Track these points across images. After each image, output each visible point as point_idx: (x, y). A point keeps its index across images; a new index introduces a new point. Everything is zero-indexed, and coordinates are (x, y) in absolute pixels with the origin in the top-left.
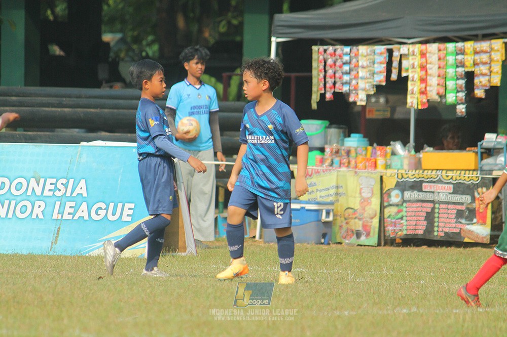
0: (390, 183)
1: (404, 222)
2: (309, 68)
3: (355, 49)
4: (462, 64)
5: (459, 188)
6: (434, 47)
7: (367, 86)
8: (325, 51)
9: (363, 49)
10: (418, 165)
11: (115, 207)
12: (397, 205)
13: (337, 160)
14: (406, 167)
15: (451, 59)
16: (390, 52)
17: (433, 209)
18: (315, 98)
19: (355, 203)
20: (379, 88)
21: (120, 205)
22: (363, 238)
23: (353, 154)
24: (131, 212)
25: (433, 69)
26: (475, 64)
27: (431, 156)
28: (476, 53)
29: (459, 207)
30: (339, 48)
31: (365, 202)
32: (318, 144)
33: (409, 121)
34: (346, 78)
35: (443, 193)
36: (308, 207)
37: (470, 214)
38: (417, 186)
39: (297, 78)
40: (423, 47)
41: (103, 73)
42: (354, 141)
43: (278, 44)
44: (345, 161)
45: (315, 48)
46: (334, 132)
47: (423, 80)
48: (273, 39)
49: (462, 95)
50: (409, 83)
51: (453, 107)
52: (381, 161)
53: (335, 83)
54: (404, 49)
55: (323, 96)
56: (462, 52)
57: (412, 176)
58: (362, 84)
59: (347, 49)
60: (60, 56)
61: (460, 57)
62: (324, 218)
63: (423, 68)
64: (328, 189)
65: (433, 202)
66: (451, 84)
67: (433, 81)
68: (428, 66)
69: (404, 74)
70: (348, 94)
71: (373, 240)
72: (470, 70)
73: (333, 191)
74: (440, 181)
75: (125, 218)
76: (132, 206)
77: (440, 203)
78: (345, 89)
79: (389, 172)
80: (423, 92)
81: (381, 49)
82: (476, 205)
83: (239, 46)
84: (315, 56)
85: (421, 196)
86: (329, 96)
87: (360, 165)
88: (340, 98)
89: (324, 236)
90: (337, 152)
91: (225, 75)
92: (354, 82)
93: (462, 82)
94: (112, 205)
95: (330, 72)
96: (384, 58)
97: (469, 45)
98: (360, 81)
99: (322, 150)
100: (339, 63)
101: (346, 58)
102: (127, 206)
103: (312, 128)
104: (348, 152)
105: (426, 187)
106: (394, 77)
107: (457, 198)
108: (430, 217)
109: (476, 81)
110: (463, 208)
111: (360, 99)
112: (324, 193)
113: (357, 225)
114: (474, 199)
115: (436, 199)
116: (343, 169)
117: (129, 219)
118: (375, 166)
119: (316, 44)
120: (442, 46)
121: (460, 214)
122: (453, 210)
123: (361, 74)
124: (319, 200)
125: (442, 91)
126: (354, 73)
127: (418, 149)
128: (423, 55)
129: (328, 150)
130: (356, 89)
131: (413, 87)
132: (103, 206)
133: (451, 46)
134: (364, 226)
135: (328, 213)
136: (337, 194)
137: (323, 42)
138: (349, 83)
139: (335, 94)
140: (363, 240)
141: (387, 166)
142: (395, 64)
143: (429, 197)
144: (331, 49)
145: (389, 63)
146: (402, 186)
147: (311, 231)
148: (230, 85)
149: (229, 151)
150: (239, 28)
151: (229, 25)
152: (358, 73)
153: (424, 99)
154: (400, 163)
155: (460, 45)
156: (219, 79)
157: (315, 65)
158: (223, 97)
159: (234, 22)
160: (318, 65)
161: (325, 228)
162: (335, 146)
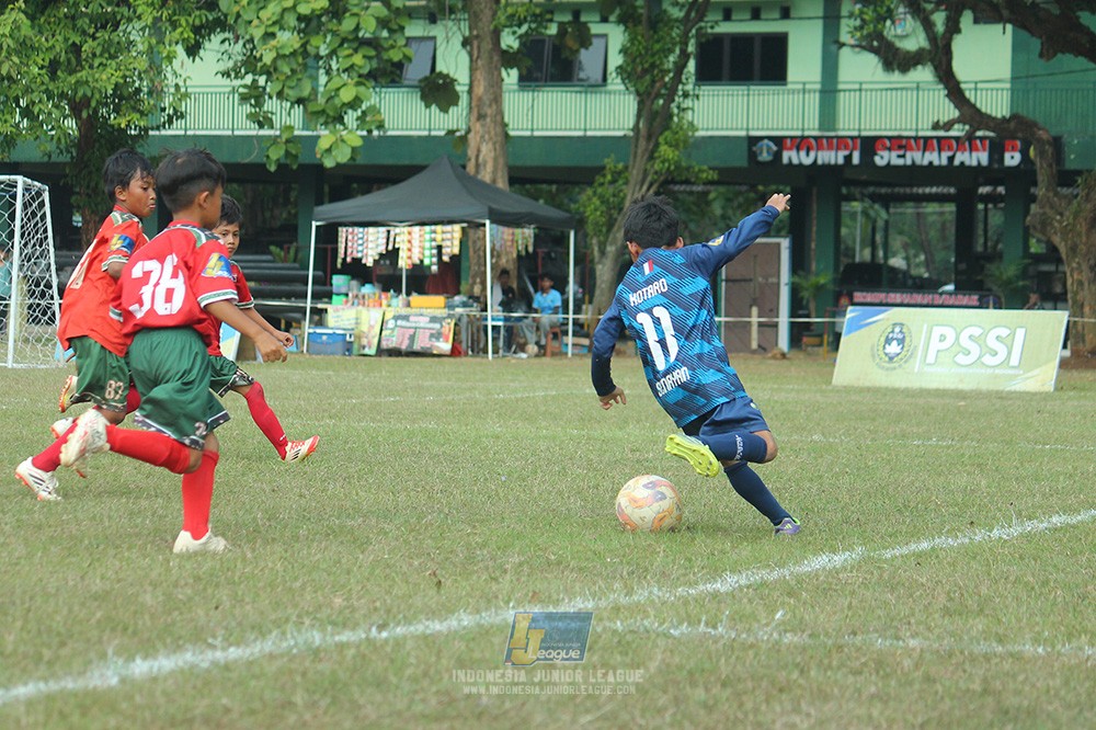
0: (389, 316)
1: (394, 339)
2: (336, 242)
3: (366, 229)
4: (434, 240)
5: (434, 319)
6: (417, 229)
7: (374, 253)
8: (347, 230)
9: (371, 230)
10: (408, 305)
12: (392, 329)
13: (356, 301)
14: (400, 305)
15: (427, 237)
16: (389, 232)
17: (414, 333)
18: (339, 261)
19: (364, 328)
20: (381, 255)
23: (366, 298)
25: (416, 243)
26: (443, 240)
27: (415, 298)
28: (443, 232)
29: (432, 331)
30: (356, 229)
31: (371, 327)
32: (344, 290)
33: (401, 276)
34: (360, 248)
35: (423, 322)
36: (338, 332)
37: (438, 336)
38: (406, 318)
39: (332, 248)
40: (409, 229)
42: (367, 289)
43: (317, 227)
44: (361, 302)
45: (342, 231)
46: (354, 283)
47: (410, 250)
48: (314, 224)
49: (435, 260)
50: (400, 252)
51: (429, 267)
52: (384, 302)
53: (352, 252)
54: (398, 230)
55: (344, 259)
56: (434, 232)
57: (405, 311)
58: (370, 252)
59: (361, 230)
61: (433, 235)
62: (348, 338)
63: (410, 242)
64: (349, 320)
65: (415, 328)
66: (427, 253)
67: (416, 250)
68: (413, 241)
69: (397, 246)
70: (360, 259)
71: (373, 351)
72: (440, 243)
73: (353, 321)
74: (421, 315)
77: (420, 328)
78: (359, 255)
79: (390, 309)
80: (410, 258)
81: (383, 230)
82: (443, 330)
83: (295, 228)
84: (340, 234)
85: (408, 324)
86: (349, 259)
87: (371, 305)
88: (357, 261)
89: (348, 350)
90: (357, 296)
91: (286, 246)
92: (365, 251)
93: (435, 251)
95: (350, 244)
96: (385, 235)
97: (439, 228)
98: (369, 250)
99: (347, 295)
100: (355, 238)
101: (360, 236)
103: (339, 281)
104: (364, 297)
105: (411, 319)
106: (390, 248)
107: (431, 325)
108: (412, 338)
109: (444, 251)
110: (434, 332)
111: (370, 263)
112: (347, 323)
113: (364, 341)
114: (442, 326)
115: (417, 325)
116: (360, 307)
118: (381, 305)
119: (341, 226)
120: (422, 228)
121: (432, 336)
122: (428, 333)
123: (370, 246)
124: (345, 327)
125: (421, 257)
126: (365, 245)
127: (408, 294)
128: (410, 233)
129: (350, 295)
130: (366, 255)
131: (402, 254)
133: (427, 228)
134: (369, 342)
135: (350, 336)
136: (357, 323)
137: (345, 225)
138: (362, 251)
139: (353, 259)
140: (366, 351)
141: (389, 306)
142: (391, 239)
143: (414, 325)
144: (350, 229)
145: (388, 239)
146: (396, 318)
147: (340, 346)
148: (289, 252)
149: (288, 296)
150: (296, 215)
151: (289, 213)
152: (367, 244)
153: (410, 262)
154: (396, 304)
155: (433, 227)
156: (282, 248)
157: (339, 239)
158: (285, 260)
159: (293, 211)
160: (342, 240)
161: (348, 346)
162: (355, 292)
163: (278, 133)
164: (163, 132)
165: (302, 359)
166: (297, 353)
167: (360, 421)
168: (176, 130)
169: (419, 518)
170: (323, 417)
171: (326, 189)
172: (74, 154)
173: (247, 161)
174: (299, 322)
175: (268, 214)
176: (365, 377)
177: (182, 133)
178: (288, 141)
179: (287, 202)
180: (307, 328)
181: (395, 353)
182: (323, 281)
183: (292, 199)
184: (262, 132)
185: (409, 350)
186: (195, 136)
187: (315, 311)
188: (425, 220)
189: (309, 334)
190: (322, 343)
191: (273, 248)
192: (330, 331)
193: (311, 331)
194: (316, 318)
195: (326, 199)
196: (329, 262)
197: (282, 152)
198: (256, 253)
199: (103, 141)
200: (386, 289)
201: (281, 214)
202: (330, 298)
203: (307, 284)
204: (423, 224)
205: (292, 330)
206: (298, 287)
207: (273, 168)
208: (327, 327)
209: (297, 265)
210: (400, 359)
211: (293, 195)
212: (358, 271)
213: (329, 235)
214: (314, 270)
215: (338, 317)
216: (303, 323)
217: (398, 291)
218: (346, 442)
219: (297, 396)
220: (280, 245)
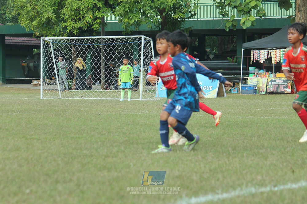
0: (269, 80)
1: (271, 88)
3: (260, 51)
5: (284, 81)
6: (278, 50)
7: (263, 59)
8: (254, 51)
9: (262, 51)
10: (275, 76)
11: (208, 87)
12: (270, 85)
13: (257, 76)
15: (282, 53)
16: (268, 51)
17: (278, 86)
18: (251, 62)
19: (261, 85)
20: (266, 59)
21: (209, 87)
22: (262, 92)
23: (261, 74)
24: (212, 88)
25: (278, 55)
27: (278, 74)
29: (284, 85)
30: (257, 51)
31: (263, 84)
32: (253, 72)
33: (273, 66)
34: (259, 57)
35: (281, 82)
36: (251, 86)
37: (286, 87)
38: (275, 81)
39: (249, 57)
40: (276, 50)
41: (206, 57)
42: (261, 71)
43: (244, 50)
45: (252, 52)
46: (257, 69)
47: (276, 58)
48: (242, 49)
50: (272, 58)
52: (267, 76)
53: (256, 59)
54: (271, 51)
55: (253, 61)
57: (274, 79)
58: (262, 59)
59: (259, 51)
60: (196, 54)
63: (275, 55)
64: (256, 82)
65: (278, 84)
66: (282, 58)
67: (278, 58)
69: (271, 56)
70: (259, 61)
71: (264, 93)
74: (280, 80)
75: (210, 89)
76: (212, 87)
77: (280, 84)
78: (258, 60)
80: (276, 60)
81: (266, 51)
82: (288, 85)
83: (236, 51)
84: (251, 53)
85: (276, 83)
86: (254, 61)
87: (263, 77)
89: (255, 92)
90: (258, 74)
91: (233, 57)
92: (260, 58)
94: (207, 87)
95: (255, 56)
98: (262, 58)
99: (254, 73)
100: (257, 54)
101: (259, 53)
102: (211, 87)
103: (251, 69)
104: (260, 74)
105: (277, 81)
106: (269, 57)
107: (284, 83)
108: (277, 88)
111: (262, 62)
113: (261, 90)
114: (287, 83)
115: (279, 84)
116: (259, 77)
117: (211, 90)
119: (252, 50)
120: (280, 50)
121: (284, 87)
122: (283, 86)
123: (262, 56)
124: (254, 84)
125: (280, 60)
126: (260, 56)
127: (275, 73)
128: (276, 52)
129: (255, 74)
130: (261, 60)
131: (273, 59)
132: (206, 87)
133: (282, 50)
134: (263, 90)
135: (256, 87)
136: (258, 83)
137: (253, 50)
139: (256, 61)
140: (262, 93)
141: (269, 77)
142: (269, 54)
143: (278, 83)
144: (255, 51)
145: (268, 54)
146: (272, 81)
147: (252, 91)
148: (234, 60)
149: (234, 74)
150: (236, 47)
151: (233, 46)
152: (261, 56)
153: (276, 62)
154: (272, 76)
155: (284, 50)
156: (231, 58)
157: (251, 55)
158: (233, 62)
159: (235, 45)
160: (252, 55)
161: (255, 91)
162: (257, 72)
163: (229, 18)
164: (190, 19)
165: (239, 95)
166: (238, 94)
167: (261, 116)
168: (194, 19)
169: (285, 149)
170: (248, 115)
171: (246, 37)
172: (160, 28)
173: (218, 28)
174: (238, 83)
175: (226, 46)
176: (261, 101)
177: (197, 19)
178: (233, 21)
179: (232, 42)
180: (241, 85)
181: (272, 93)
182: (246, 69)
183: (234, 41)
184: (224, 19)
185: (277, 92)
186: (201, 20)
187: (243, 79)
188: (281, 47)
189: (241, 87)
190: (246, 90)
191: (228, 58)
192: (249, 86)
193: (242, 86)
194: (244, 81)
195: (246, 41)
196: (248, 63)
197: (231, 24)
198: (223, 60)
199: (170, 23)
200: (267, 71)
201: (231, 47)
202: (249, 75)
203: (241, 70)
204: (280, 49)
205: (235, 86)
206: (237, 71)
207: (228, 30)
208: (248, 85)
209: (237, 64)
210: (273, 95)
211: (235, 39)
212: (258, 65)
213: (248, 53)
214: (243, 65)
215: (251, 81)
216: (239, 83)
217: (272, 72)
218: (257, 124)
219: (239, 108)
220: (231, 57)
